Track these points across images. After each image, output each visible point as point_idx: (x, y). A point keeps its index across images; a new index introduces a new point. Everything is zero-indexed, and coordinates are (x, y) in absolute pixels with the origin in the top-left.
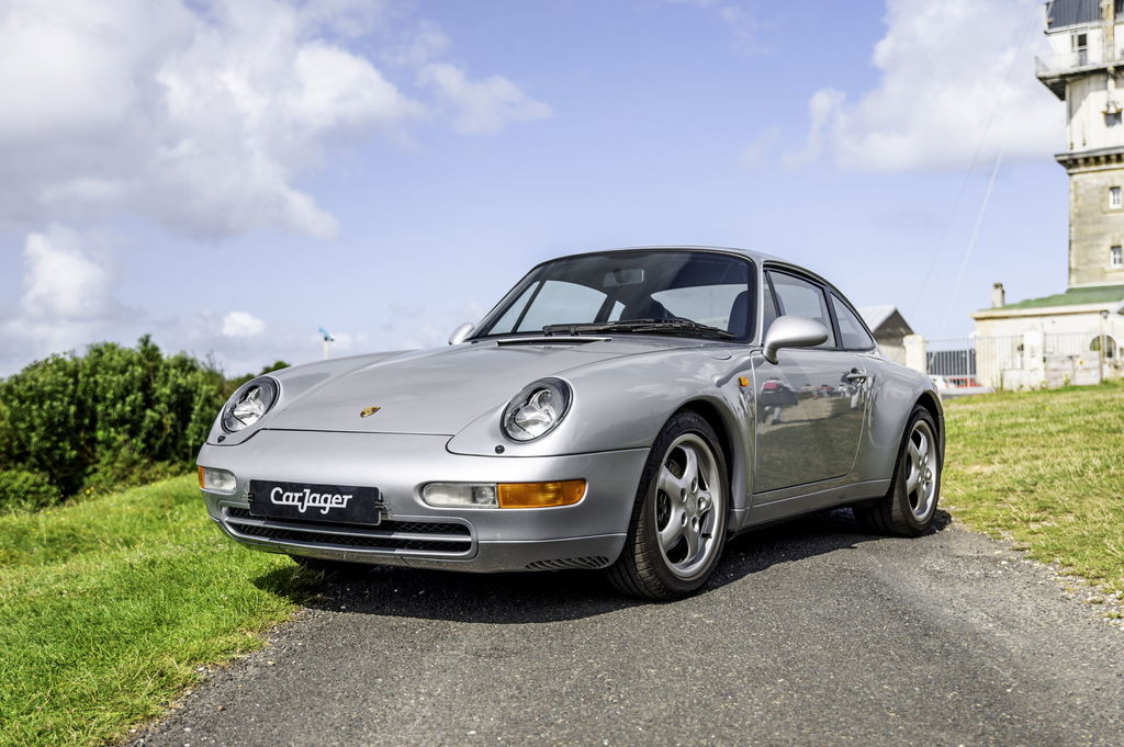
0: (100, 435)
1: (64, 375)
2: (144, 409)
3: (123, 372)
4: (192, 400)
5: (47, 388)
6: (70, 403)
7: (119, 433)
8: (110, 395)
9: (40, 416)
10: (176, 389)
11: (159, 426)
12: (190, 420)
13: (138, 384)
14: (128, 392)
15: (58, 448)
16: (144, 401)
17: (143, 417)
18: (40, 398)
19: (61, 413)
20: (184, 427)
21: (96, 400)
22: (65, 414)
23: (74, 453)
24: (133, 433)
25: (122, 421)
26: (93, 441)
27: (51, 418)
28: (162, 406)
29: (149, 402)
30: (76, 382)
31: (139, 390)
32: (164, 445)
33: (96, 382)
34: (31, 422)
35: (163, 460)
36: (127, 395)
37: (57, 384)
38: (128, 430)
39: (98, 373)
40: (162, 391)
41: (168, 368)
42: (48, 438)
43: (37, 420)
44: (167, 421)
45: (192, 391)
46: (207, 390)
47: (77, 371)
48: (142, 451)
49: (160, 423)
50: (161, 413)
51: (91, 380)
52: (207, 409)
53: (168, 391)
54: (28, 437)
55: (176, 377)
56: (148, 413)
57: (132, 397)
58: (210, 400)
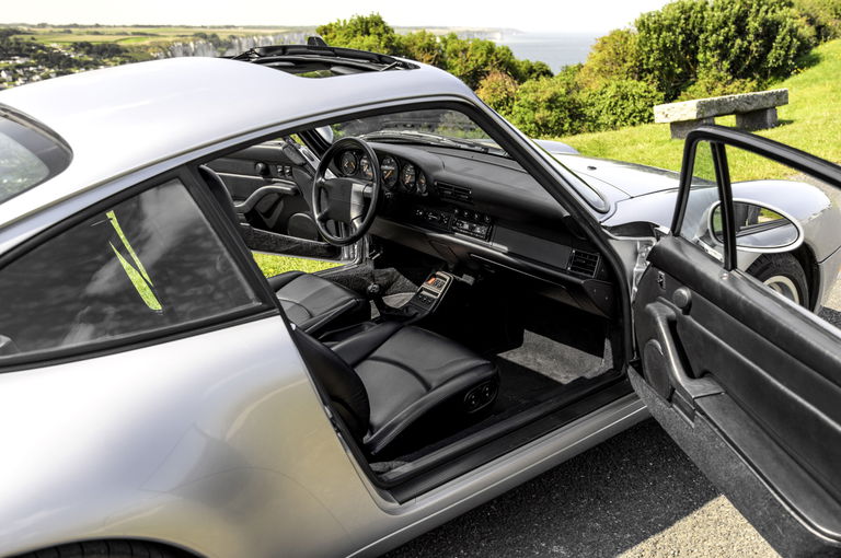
0: (700, 57)
1: (682, 12)
2: (736, 37)
3: (723, 9)
4: (777, 31)
5: (666, 23)
6: (680, 34)
7: (713, 56)
8: (710, 27)
9: (657, 43)
10: (764, 24)
11: (747, 51)
12: (771, 48)
13: (732, 19)
14: (724, 24)
15: (669, 65)
16: (736, 32)
17: (733, 45)
18: (660, 29)
19: (672, 41)
20: (768, 51)
21: (701, 31)
22: (675, 42)
23: (680, 69)
24: (724, 56)
25: (718, 46)
26: (695, 62)
27: (665, 45)
28: (751, 37)
29: (741, 32)
30: (687, 19)
31: (734, 23)
32: (749, 66)
33: (703, 18)
34: (651, 47)
35: (746, 78)
36: (723, 28)
37: (673, 19)
38: (719, 55)
39: (705, 10)
40: (753, 24)
41: (760, 6)
42: (660, 59)
43: (655, 46)
44: (753, 48)
45: (779, 23)
46: (793, 23)
47: (691, 8)
48: (728, 70)
49: (747, 49)
50: (750, 43)
51: (699, 15)
52: (788, 38)
53: (756, 25)
54: (649, 58)
55: (767, 12)
56: (738, 41)
57: (727, 29)
58: (792, 32)
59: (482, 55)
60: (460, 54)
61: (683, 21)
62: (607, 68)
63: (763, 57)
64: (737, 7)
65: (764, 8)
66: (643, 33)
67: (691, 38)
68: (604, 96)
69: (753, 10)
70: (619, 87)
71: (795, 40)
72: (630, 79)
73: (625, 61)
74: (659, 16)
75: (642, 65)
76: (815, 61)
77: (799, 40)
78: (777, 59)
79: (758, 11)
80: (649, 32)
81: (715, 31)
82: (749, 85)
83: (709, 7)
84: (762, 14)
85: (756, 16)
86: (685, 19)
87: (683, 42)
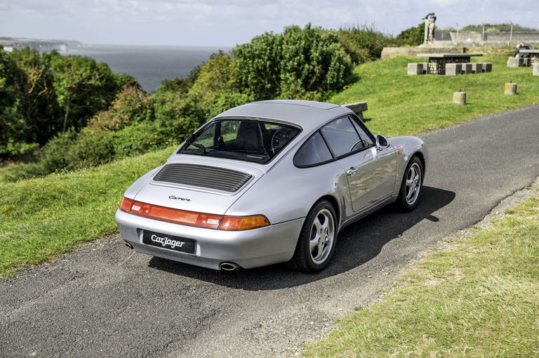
0: (282, 76)
1: (266, 45)
2: (305, 63)
3: (295, 44)
4: (331, 59)
5: (257, 52)
6: (267, 60)
7: (291, 76)
8: (287, 56)
9: (252, 66)
10: (322, 53)
11: (313, 72)
12: (328, 70)
13: (301, 51)
14: (297, 54)
15: (261, 82)
16: (304, 59)
17: (303, 68)
18: (253, 57)
19: (262, 66)
20: (326, 73)
21: (282, 58)
22: (264, 66)
23: (269, 85)
24: (298, 76)
25: (294, 69)
26: (279, 79)
27: (258, 68)
28: (315, 63)
29: (308, 59)
30: (271, 49)
31: (302, 54)
32: (315, 82)
33: (282, 49)
34: (248, 69)
35: (313, 90)
36: (296, 56)
37: (262, 50)
38: (295, 75)
39: (283, 44)
40: (315, 54)
41: (318, 42)
42: (254, 78)
43: (251, 69)
44: (316, 70)
45: (331, 54)
46: (339, 54)
47: (273, 43)
48: (302, 85)
49: (313, 71)
50: (314, 66)
51: (279, 47)
52: (338, 64)
53: (317, 55)
54: (247, 77)
55: (322, 46)
56: (307, 66)
57: (298, 57)
58: (340, 60)
59: (86, 70)
60: (65, 69)
61: (268, 51)
62: (216, 84)
63: (323, 77)
64: (304, 43)
65: (321, 43)
66: (242, 60)
67: (275, 64)
68: (216, 104)
69: (314, 45)
70: (227, 98)
71: (342, 66)
72: (233, 92)
73: (228, 79)
74: (252, 48)
75: (241, 81)
76: (355, 79)
77: (344, 65)
78: (333, 78)
79: (317, 45)
80: (245, 59)
81: (290, 59)
82: (316, 96)
83: (284, 41)
84: (320, 48)
85: (316, 49)
86: (270, 50)
87: (270, 66)
